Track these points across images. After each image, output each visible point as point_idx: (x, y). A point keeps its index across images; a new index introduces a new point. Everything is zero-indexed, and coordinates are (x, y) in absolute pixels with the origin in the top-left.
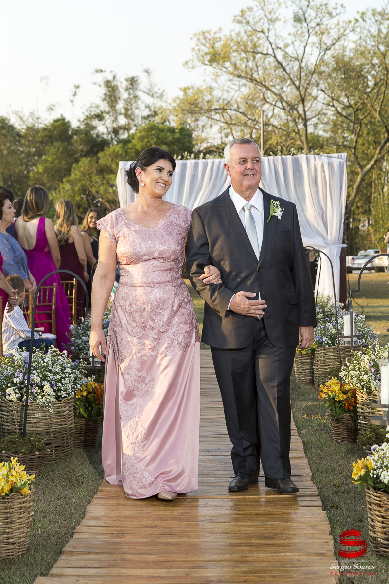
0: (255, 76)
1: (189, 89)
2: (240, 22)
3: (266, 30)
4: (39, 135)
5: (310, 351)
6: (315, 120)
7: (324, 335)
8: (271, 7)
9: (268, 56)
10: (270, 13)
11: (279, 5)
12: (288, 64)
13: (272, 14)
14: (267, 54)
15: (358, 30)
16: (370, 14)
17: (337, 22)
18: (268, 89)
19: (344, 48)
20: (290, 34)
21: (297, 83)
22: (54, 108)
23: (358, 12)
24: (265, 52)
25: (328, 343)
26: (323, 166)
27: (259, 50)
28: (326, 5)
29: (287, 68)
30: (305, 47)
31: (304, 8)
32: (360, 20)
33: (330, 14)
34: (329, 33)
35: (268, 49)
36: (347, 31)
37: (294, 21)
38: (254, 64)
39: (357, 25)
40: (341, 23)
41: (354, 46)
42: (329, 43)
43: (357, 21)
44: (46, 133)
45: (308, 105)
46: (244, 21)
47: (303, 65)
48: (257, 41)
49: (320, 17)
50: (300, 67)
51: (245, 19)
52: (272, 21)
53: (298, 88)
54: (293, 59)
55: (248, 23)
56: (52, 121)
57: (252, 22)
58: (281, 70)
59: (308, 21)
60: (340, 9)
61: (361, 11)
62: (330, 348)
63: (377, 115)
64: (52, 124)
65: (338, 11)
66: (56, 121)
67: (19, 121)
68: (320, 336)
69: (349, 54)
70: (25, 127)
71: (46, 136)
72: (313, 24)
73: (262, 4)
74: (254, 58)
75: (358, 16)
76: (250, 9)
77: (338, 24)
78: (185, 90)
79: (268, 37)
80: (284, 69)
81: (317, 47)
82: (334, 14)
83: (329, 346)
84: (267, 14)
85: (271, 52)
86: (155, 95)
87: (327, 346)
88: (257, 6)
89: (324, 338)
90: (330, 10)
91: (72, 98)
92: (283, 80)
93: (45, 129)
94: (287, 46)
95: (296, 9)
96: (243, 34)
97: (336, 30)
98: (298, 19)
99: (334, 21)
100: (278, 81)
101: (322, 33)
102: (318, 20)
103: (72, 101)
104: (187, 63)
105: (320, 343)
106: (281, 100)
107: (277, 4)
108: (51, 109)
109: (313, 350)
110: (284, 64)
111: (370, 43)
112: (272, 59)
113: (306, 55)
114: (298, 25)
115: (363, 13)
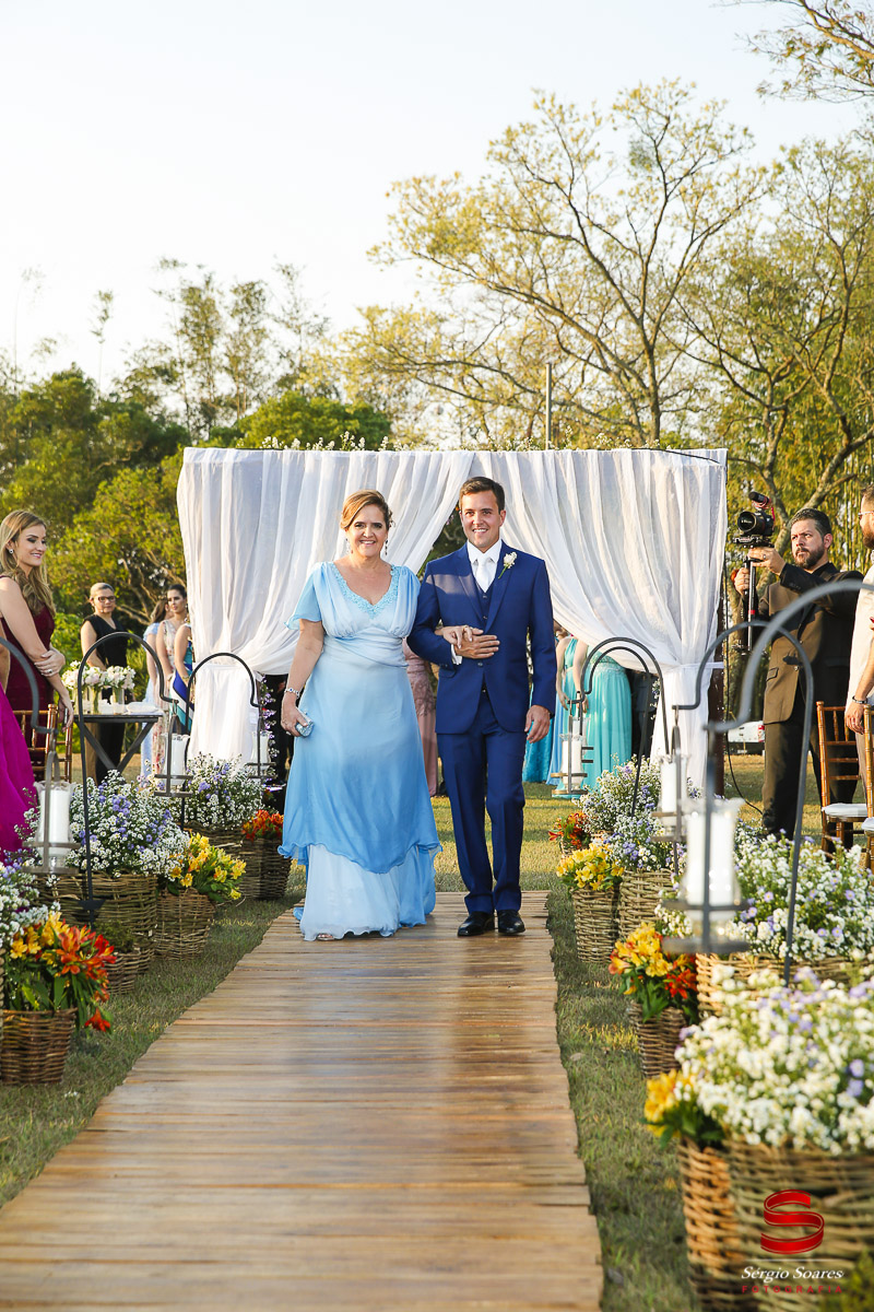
0: (539, 288)
1: (381, 312)
2: (502, 158)
3: (565, 181)
4: (17, 411)
5: (611, 884)
7: (643, 843)
8: (578, 127)
9: (570, 244)
10: (576, 140)
11: (598, 123)
12: (618, 265)
13: (581, 143)
14: (568, 238)
15: (783, 189)
16: (810, 154)
17: (733, 171)
18: (569, 321)
19: (751, 231)
20: (622, 193)
21: (638, 311)
22: (52, 346)
23: (783, 149)
24: (564, 232)
25: (650, 863)
26: (670, 476)
27: (549, 227)
28: (708, 127)
29: (616, 275)
30: (657, 225)
31: (657, 133)
32: (788, 167)
33: (716, 148)
34: (713, 195)
35: (570, 227)
36: (758, 192)
37: (633, 162)
38: (537, 260)
39: (780, 178)
40: (742, 173)
41: (772, 230)
42: (714, 218)
43: (780, 168)
44: (33, 405)
45: (662, 365)
46: (513, 156)
47: (652, 267)
48: (546, 206)
49: (693, 156)
50: (646, 274)
51: (516, 150)
52: (580, 160)
53: (639, 321)
54: (629, 253)
55: (523, 161)
56: (48, 378)
57: (532, 161)
58: (602, 278)
59: (665, 164)
60: (740, 139)
61: (789, 147)
62: (657, 873)
63: (823, 391)
64: (49, 386)
65: (736, 145)
66: (58, 378)
68: (632, 845)
69: (761, 249)
71: (31, 413)
72: (675, 172)
73: (558, 117)
74: (538, 246)
75: (782, 158)
76: (528, 128)
77: (737, 174)
78: (371, 314)
79: (569, 198)
80: (608, 277)
81: (685, 227)
82: (726, 149)
83: (654, 869)
84: (570, 143)
85: (577, 233)
86: (303, 328)
87: (649, 868)
88: (544, 123)
89: (642, 851)
90: (718, 140)
91: (98, 325)
92: (606, 306)
93: (31, 396)
94: (615, 220)
95: (638, 135)
96: (511, 188)
97: (731, 186)
98: (639, 159)
99: (727, 167)
100: (595, 305)
101: (699, 195)
102: (688, 164)
103: (98, 334)
104: (376, 249)
105: (632, 862)
106: (600, 347)
107: (592, 121)
108: (47, 349)
109: (617, 881)
110: (607, 264)
111: (811, 231)
112: (579, 252)
113: (657, 245)
114: (642, 173)
115: (795, 152)
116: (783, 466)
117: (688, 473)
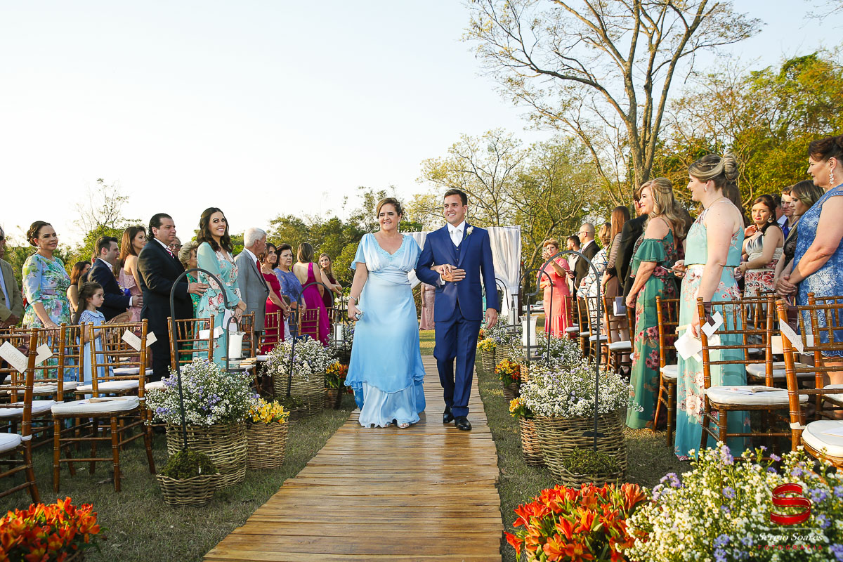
1: (419, 196)
2: (452, 152)
3: (470, 157)
4: (321, 230)
5: (492, 350)
6: (504, 215)
8: (473, 142)
9: (472, 174)
10: (472, 146)
12: (485, 179)
13: (474, 147)
14: (471, 172)
15: (531, 155)
16: (538, 145)
18: (472, 195)
19: (523, 167)
20: (486, 159)
21: (492, 191)
25: (504, 342)
26: (505, 234)
27: (466, 170)
28: (509, 140)
29: (485, 182)
30: (496, 167)
31: (495, 143)
32: (532, 149)
33: (512, 145)
34: (512, 158)
35: (472, 169)
36: (524, 156)
37: (488, 151)
38: (463, 179)
39: (530, 152)
40: (520, 151)
41: (529, 166)
42: (512, 164)
43: (530, 150)
44: (325, 228)
45: (499, 205)
46: (455, 151)
47: (495, 178)
48: (465, 164)
49: (505, 148)
50: (493, 181)
52: (474, 151)
53: (492, 194)
54: (489, 175)
55: (458, 152)
56: (329, 220)
57: (460, 152)
58: (481, 182)
59: (498, 150)
60: (518, 142)
61: (532, 144)
63: (546, 210)
64: (329, 223)
65: (517, 144)
66: (332, 220)
67: (308, 221)
68: (499, 338)
69: (526, 172)
70: (311, 225)
71: (325, 230)
72: (501, 152)
73: (467, 140)
74: (463, 175)
75: (531, 147)
76: (459, 144)
77: (518, 152)
78: (416, 197)
79: (471, 161)
80: (483, 182)
81: (504, 167)
82: (515, 145)
83: (505, 344)
85: (474, 171)
88: (463, 142)
89: (502, 339)
90: (512, 143)
91: (343, 205)
92: (483, 190)
93: (324, 226)
94: (484, 167)
95: (490, 143)
96: (455, 160)
97: (517, 155)
98: (490, 149)
99: (515, 150)
100: (479, 190)
101: (508, 158)
102: (504, 150)
103: (343, 208)
104: (418, 179)
105: (499, 342)
106: (481, 202)
107: (477, 140)
109: (495, 348)
110: (482, 179)
111: (540, 166)
112: (475, 176)
113: (497, 172)
114: (491, 153)
115: (534, 145)
116: (535, 232)
117: (510, 233)
